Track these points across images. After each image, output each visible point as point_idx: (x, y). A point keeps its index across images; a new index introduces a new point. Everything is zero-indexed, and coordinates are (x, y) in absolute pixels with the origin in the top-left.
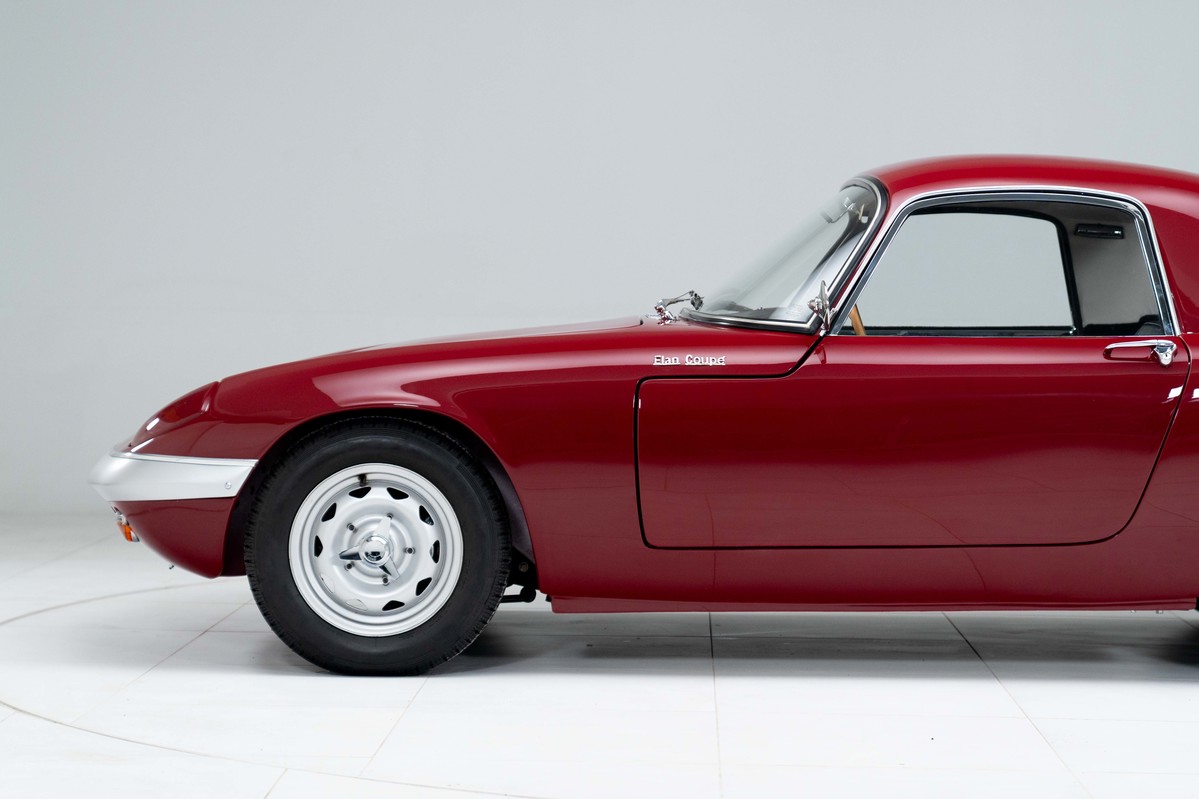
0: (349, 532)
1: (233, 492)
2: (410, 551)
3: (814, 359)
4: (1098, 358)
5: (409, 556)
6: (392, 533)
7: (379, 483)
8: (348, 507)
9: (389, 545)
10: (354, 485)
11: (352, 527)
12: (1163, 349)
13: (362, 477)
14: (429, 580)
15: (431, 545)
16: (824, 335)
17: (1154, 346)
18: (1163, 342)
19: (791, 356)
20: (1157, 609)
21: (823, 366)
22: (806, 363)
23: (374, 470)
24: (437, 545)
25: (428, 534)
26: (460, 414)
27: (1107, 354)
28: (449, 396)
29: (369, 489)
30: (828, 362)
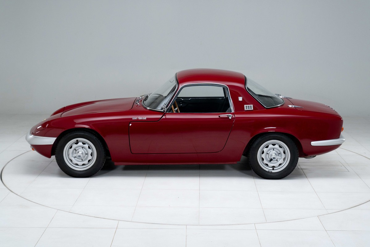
0: (75, 151)
1: (52, 144)
2: (87, 154)
3: (164, 117)
5: (86, 155)
6: (83, 151)
7: (80, 141)
8: (74, 146)
9: (82, 154)
10: (75, 142)
11: (75, 150)
13: (77, 140)
14: (90, 160)
15: (91, 153)
16: (166, 113)
17: (228, 115)
18: (230, 115)
19: (160, 116)
21: (166, 119)
22: (162, 118)
23: (79, 139)
24: (92, 153)
25: (90, 151)
26: (94, 128)
27: (219, 116)
28: (91, 125)
29: (78, 143)
30: (167, 118)
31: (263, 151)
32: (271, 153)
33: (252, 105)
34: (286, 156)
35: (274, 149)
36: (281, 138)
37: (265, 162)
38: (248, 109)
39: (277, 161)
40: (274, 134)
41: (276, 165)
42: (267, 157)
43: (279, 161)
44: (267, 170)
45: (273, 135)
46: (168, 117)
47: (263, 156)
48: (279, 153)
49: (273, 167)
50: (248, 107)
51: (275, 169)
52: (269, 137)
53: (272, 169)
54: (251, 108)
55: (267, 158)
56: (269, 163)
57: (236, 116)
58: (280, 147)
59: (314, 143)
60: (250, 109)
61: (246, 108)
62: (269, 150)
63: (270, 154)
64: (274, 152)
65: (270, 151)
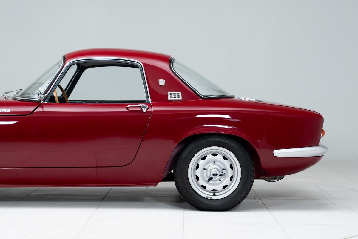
3: (38, 110)
4: (125, 110)
12: (144, 107)
16: (43, 103)
17: (141, 106)
18: (145, 105)
20: (147, 186)
22: (35, 111)
27: (127, 108)
30: (44, 111)
31: (198, 165)
32: (210, 168)
33: (180, 93)
34: (234, 173)
35: (214, 162)
36: (226, 143)
37: (202, 182)
38: (173, 99)
39: (220, 181)
40: (215, 138)
41: (219, 187)
42: (205, 174)
43: (224, 180)
44: (204, 196)
45: (213, 139)
46: (47, 109)
47: (198, 172)
48: (223, 168)
49: (214, 191)
50: (174, 96)
51: (216, 194)
52: (207, 142)
53: (212, 194)
54: (178, 97)
55: (204, 176)
56: (207, 184)
57: (154, 109)
58: (225, 158)
59: (278, 153)
60: (177, 99)
61: (171, 97)
62: (208, 163)
63: (209, 170)
64: (216, 166)
65: (209, 165)
